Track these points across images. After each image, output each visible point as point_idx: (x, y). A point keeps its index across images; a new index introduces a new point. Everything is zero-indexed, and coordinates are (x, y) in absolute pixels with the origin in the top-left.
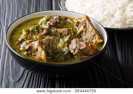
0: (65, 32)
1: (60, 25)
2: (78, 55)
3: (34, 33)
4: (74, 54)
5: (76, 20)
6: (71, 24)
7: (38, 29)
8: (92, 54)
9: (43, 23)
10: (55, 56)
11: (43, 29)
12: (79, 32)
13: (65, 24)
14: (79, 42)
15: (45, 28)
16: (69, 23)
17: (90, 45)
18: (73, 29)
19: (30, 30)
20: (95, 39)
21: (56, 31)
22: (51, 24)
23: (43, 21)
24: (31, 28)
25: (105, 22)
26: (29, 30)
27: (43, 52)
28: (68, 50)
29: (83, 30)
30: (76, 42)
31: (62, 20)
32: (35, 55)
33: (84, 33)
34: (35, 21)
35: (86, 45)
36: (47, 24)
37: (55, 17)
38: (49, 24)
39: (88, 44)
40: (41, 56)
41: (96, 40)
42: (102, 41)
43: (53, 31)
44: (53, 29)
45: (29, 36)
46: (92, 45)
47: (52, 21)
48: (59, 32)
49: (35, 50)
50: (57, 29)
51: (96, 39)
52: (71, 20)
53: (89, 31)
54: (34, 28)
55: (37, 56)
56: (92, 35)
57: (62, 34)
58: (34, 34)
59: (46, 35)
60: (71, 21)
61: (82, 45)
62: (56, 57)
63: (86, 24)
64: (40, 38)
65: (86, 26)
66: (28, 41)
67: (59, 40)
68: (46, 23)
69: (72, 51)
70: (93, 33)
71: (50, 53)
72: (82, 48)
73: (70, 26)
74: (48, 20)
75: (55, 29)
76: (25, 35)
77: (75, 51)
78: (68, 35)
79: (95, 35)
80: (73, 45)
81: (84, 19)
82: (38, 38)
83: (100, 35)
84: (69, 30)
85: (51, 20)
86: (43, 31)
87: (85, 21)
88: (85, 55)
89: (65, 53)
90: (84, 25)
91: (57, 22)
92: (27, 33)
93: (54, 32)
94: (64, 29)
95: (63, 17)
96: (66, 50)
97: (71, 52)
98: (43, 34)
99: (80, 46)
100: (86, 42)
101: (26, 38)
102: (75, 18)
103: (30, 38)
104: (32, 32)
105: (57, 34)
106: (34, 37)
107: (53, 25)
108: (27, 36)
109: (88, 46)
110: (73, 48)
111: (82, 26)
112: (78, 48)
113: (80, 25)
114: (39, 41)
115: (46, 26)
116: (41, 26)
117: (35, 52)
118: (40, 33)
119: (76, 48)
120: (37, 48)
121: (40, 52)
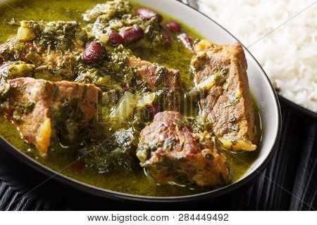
0: (153, 75)
1: (147, 44)
2: (156, 173)
3: (52, 43)
4: (142, 164)
5: (203, 48)
6: (183, 53)
7: (73, 37)
8: (201, 183)
9: (98, 20)
10: (82, 147)
11: (86, 40)
13: (167, 45)
14: (174, 129)
15: (97, 37)
16: (181, 48)
17: (204, 152)
18: (178, 76)
19: (46, 30)
20: (233, 133)
21: (126, 62)
22: (122, 32)
23: (101, 14)
24: (50, 24)
25: (295, 80)
26: (44, 27)
27: (46, 125)
28: (131, 144)
29: (209, 90)
30: (166, 128)
31: (161, 29)
32: (19, 122)
35: (193, 151)
36: (108, 26)
37: (144, 14)
38: (115, 30)
39: (202, 147)
40: (35, 131)
41: (236, 138)
42: (254, 147)
43: (115, 57)
44: (121, 51)
45: (34, 50)
46: (210, 156)
47: (129, 21)
48: (133, 69)
49: (26, 105)
51: (239, 136)
52: (190, 41)
53: (226, 101)
54: (60, 28)
55: (24, 125)
56: (231, 115)
57: (140, 78)
58: (53, 48)
59: (89, 64)
60: (187, 44)
61: (181, 143)
62: (85, 151)
63: (227, 72)
64: (63, 67)
65: (225, 81)
66: (20, 66)
67: (121, 96)
68: (107, 21)
69: (141, 153)
70: (235, 112)
71: (67, 133)
72: (179, 155)
73: (180, 57)
74: (116, 15)
75: (126, 54)
76: (21, 41)
77: (149, 157)
78: (158, 89)
79: (240, 119)
80: (153, 135)
81: (228, 53)
82: (59, 64)
83: (257, 122)
84: (165, 75)
85: (126, 18)
86: (84, 47)
87: (228, 62)
88: (179, 180)
89: (117, 150)
90: (221, 73)
91: (141, 31)
92: (33, 36)
93: (118, 61)
94: (153, 65)
95: (172, 21)
96: (126, 141)
97: (137, 154)
98: (78, 58)
99: (172, 146)
100: (198, 140)
101: (22, 52)
102: (202, 42)
103: (33, 55)
104: (50, 39)
105: (124, 73)
106: (48, 57)
107: (125, 37)
108: (28, 47)
109: (199, 154)
110: (148, 145)
111: (212, 74)
112: (162, 152)
113: (206, 69)
114: (47, 83)
115: (104, 32)
116: (89, 26)
117: (23, 113)
118: (71, 51)
119: (159, 146)
120: (33, 105)
121: (38, 120)
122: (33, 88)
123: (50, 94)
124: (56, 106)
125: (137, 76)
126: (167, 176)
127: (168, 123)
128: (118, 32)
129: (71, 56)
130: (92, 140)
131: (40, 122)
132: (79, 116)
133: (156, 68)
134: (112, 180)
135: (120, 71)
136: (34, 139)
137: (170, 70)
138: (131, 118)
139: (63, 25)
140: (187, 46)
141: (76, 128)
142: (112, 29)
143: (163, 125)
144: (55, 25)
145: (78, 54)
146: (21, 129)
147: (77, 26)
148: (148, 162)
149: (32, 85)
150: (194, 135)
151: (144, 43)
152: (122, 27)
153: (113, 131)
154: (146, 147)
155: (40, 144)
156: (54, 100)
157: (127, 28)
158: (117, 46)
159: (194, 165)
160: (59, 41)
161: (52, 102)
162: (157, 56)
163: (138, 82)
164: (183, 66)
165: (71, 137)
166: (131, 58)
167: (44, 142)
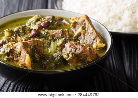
0: (59, 34)
1: (53, 27)
2: (73, 62)
3: (18, 34)
4: (67, 60)
5: (73, 20)
6: (67, 26)
7: (25, 30)
8: (90, 60)
9: (32, 24)
11: (30, 30)
12: (76, 34)
13: (60, 25)
14: (74, 45)
15: (34, 29)
16: (65, 24)
18: (68, 31)
19: (15, 31)
20: (95, 43)
21: (48, 33)
22: (42, 24)
23: (32, 21)
25: (110, 25)
26: (13, 30)
27: (28, 57)
28: (61, 56)
29: (81, 33)
30: (71, 46)
31: (55, 21)
32: (17, 61)
33: (82, 36)
34: (22, 21)
35: (84, 49)
37: (47, 17)
38: (39, 25)
39: (86, 47)
40: (25, 61)
41: (97, 44)
42: (104, 45)
43: (43, 32)
44: (44, 30)
45: (13, 38)
46: (90, 49)
48: (51, 34)
49: (18, 53)
50: (49, 31)
52: (67, 21)
53: (88, 34)
54: (19, 28)
55: (20, 61)
58: (19, 36)
59: (34, 37)
60: (67, 23)
61: (78, 48)
62: (44, 63)
63: (85, 24)
65: (85, 28)
66: (10, 44)
67: (50, 44)
68: (35, 23)
69: (65, 56)
70: (93, 36)
71: (36, 58)
74: (38, 20)
75: (47, 30)
76: (7, 37)
77: (68, 56)
78: (62, 38)
79: (96, 38)
81: (83, 18)
82: (24, 40)
83: (102, 38)
84: (63, 32)
85: (42, 20)
86: (30, 32)
87: (84, 21)
89: (56, 59)
90: (83, 25)
91: (49, 22)
92: (11, 34)
93: (45, 33)
94: (58, 30)
95: (58, 18)
96: (58, 55)
99: (75, 50)
100: (84, 46)
101: (9, 40)
102: (72, 18)
103: (13, 40)
104: (17, 33)
105: (48, 36)
106: (19, 39)
107: (44, 26)
108: (10, 38)
109: (86, 49)
111: (80, 27)
112: (73, 52)
113: (77, 26)
114: (23, 42)
116: (29, 26)
117: (18, 57)
120: (20, 52)
121: (24, 56)
122: (18, 46)
123: (25, 46)
124: (29, 49)
125: (53, 36)
126: (77, 62)
127: (71, 44)
129: (27, 36)
132: (38, 51)
133: (59, 31)
135: (46, 36)
136: (25, 64)
137: (64, 30)
138: (56, 49)
139: (20, 27)
143: (69, 45)
144: (17, 28)
145: (29, 35)
146: (19, 63)
148: (69, 58)
154: (66, 53)
155: (28, 65)
156: (27, 48)
157: (43, 23)
158: (42, 29)
159: (86, 54)
160: (21, 33)
163: (54, 38)
165: (38, 59)
167: (29, 63)
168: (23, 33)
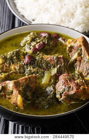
0: (54, 60)
3: (12, 61)
4: (60, 100)
5: (69, 43)
6: (63, 45)
7: (19, 55)
8: (84, 99)
9: (27, 44)
11: (25, 55)
12: (71, 60)
13: (56, 45)
14: (68, 82)
15: (28, 52)
19: (8, 57)
21: (42, 59)
23: (27, 41)
24: (9, 53)
27: (19, 97)
28: (54, 93)
29: (77, 59)
30: (64, 83)
31: (51, 39)
33: (78, 63)
34: (17, 39)
35: (77, 89)
36: (31, 45)
37: (43, 35)
38: (34, 46)
40: (16, 101)
43: (37, 58)
44: (39, 54)
45: (6, 66)
46: (84, 89)
47: (38, 41)
48: (45, 61)
49: (10, 92)
52: (64, 40)
53: (84, 62)
54: (13, 54)
56: (88, 67)
58: (13, 63)
59: (28, 64)
61: (72, 87)
62: (37, 101)
63: (81, 50)
64: (19, 69)
65: (82, 54)
66: (3, 76)
67: (44, 74)
68: (30, 43)
71: (28, 97)
72: (72, 92)
73: (62, 48)
74: (33, 40)
75: (41, 55)
77: (61, 96)
80: (60, 87)
81: (80, 42)
82: (17, 69)
84: (58, 58)
86: (24, 58)
87: (80, 46)
90: (79, 51)
91: (44, 43)
92: (4, 61)
93: (39, 59)
94: (52, 56)
96: (51, 92)
97: (57, 97)
98: (23, 64)
99: (69, 89)
100: (78, 84)
101: (2, 69)
102: (68, 40)
103: (6, 69)
105: (43, 63)
106: (12, 67)
107: (39, 48)
108: (4, 66)
109: (80, 90)
110: (60, 92)
111: (76, 52)
112: (65, 93)
113: (73, 51)
114: (15, 81)
115: (30, 49)
116: (24, 48)
117: (9, 95)
118: (20, 62)
119: (64, 91)
120: (12, 91)
121: (16, 96)
122: (10, 85)
123: (17, 85)
124: (21, 89)
125: (47, 63)
126: (71, 101)
127: (65, 80)
128: (35, 47)
129: (21, 64)
130: (38, 96)
131: (17, 97)
133: (54, 57)
134: (51, 109)
136: (17, 104)
137: (59, 56)
138: (50, 81)
139: (14, 52)
140: (63, 43)
141: (31, 94)
142: (33, 46)
143: (63, 82)
144: (11, 53)
145: (23, 62)
146: (11, 101)
147: (19, 51)
148: (62, 99)
149: (9, 83)
150: (76, 82)
151: (47, 47)
152: (36, 44)
153: (45, 89)
154: (59, 93)
156: (19, 87)
157: (39, 44)
158: (37, 53)
159: (79, 94)
161: (19, 88)
162: (53, 51)
163: (49, 65)
164: (64, 51)
165: (30, 98)
166: (43, 56)
167: (21, 104)
168: (16, 59)
